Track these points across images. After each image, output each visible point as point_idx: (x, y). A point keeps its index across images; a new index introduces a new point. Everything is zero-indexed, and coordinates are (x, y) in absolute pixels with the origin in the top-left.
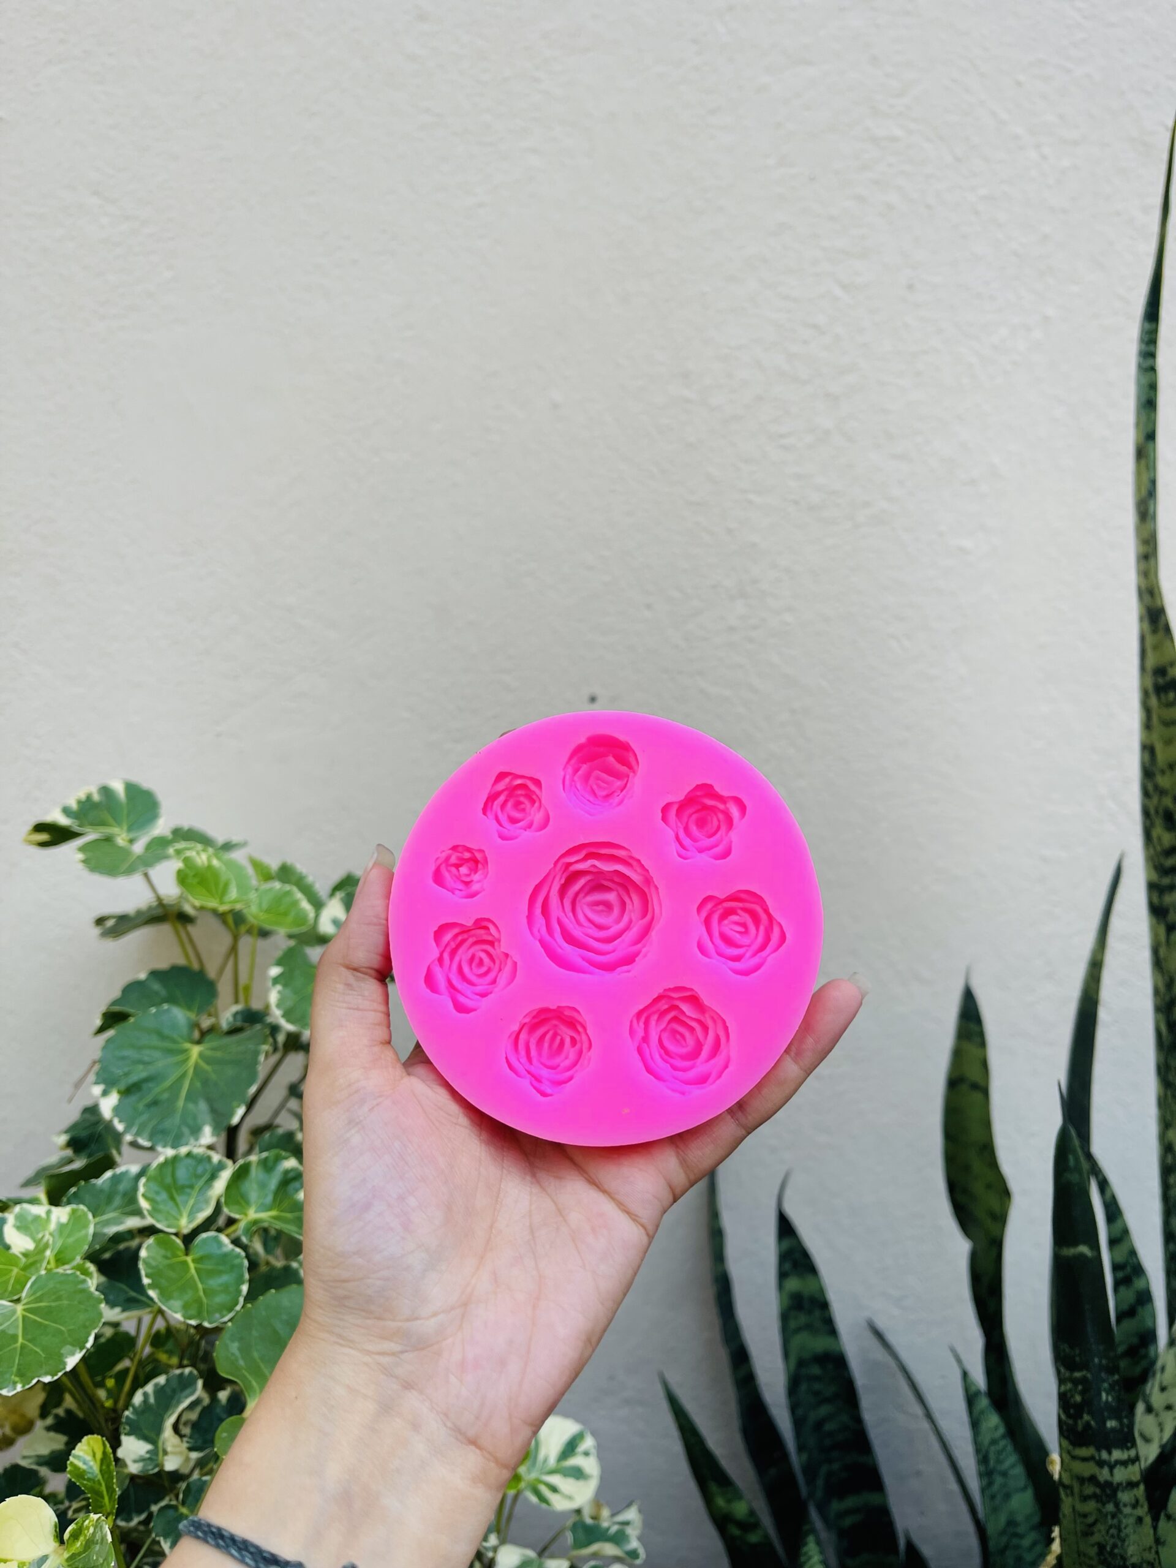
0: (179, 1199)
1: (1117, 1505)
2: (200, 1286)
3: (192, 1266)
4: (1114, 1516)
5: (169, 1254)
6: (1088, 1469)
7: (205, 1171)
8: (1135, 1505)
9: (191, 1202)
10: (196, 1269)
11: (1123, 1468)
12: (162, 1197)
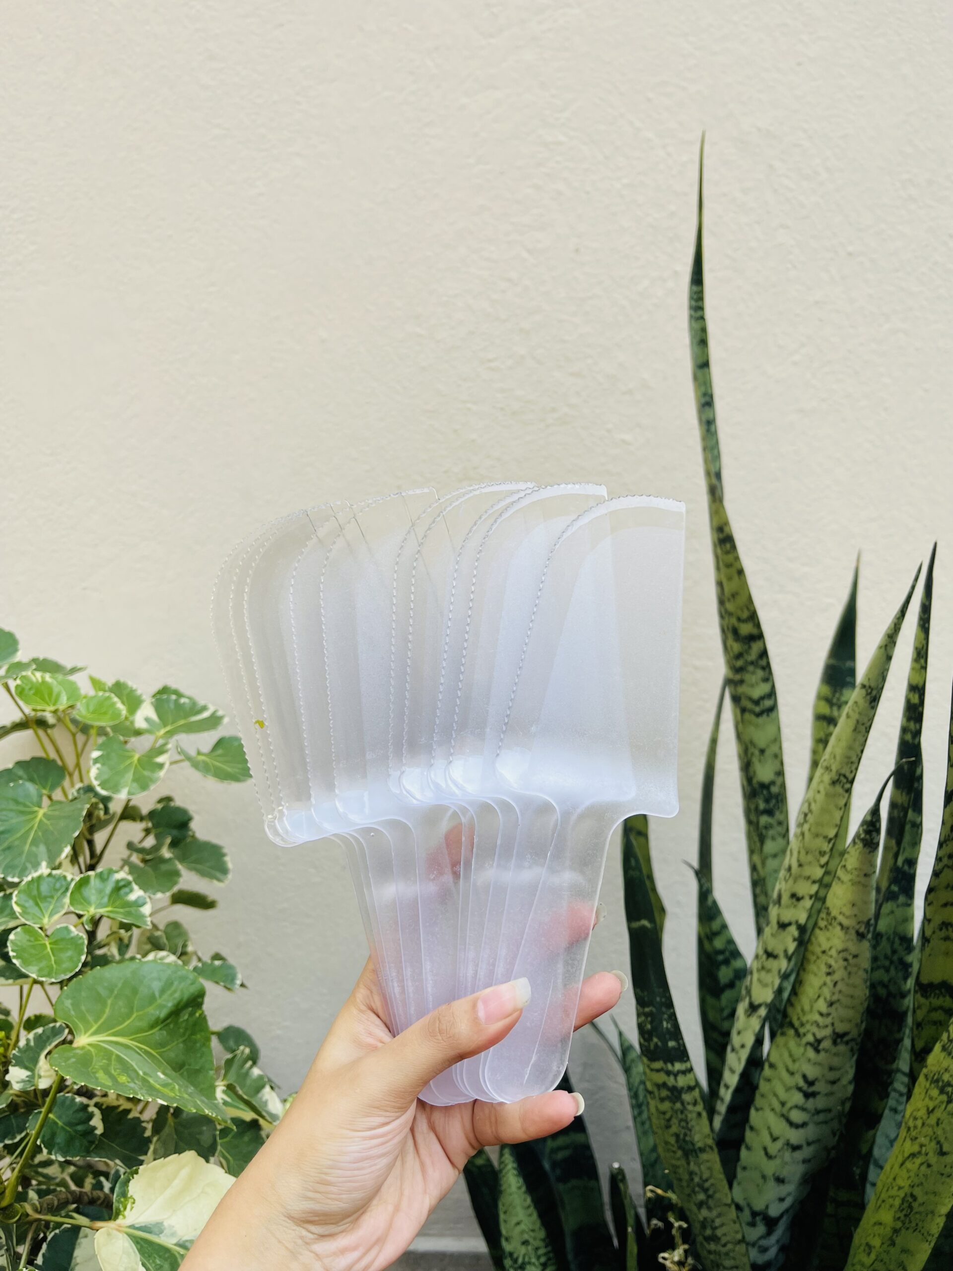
0: (41, 905)
1: (683, 1103)
2: (53, 958)
3: (48, 946)
4: (682, 1112)
5: (32, 939)
6: (661, 1078)
7: (62, 886)
8: (695, 1103)
9: (51, 907)
10: (51, 949)
11: (683, 1076)
12: (30, 903)
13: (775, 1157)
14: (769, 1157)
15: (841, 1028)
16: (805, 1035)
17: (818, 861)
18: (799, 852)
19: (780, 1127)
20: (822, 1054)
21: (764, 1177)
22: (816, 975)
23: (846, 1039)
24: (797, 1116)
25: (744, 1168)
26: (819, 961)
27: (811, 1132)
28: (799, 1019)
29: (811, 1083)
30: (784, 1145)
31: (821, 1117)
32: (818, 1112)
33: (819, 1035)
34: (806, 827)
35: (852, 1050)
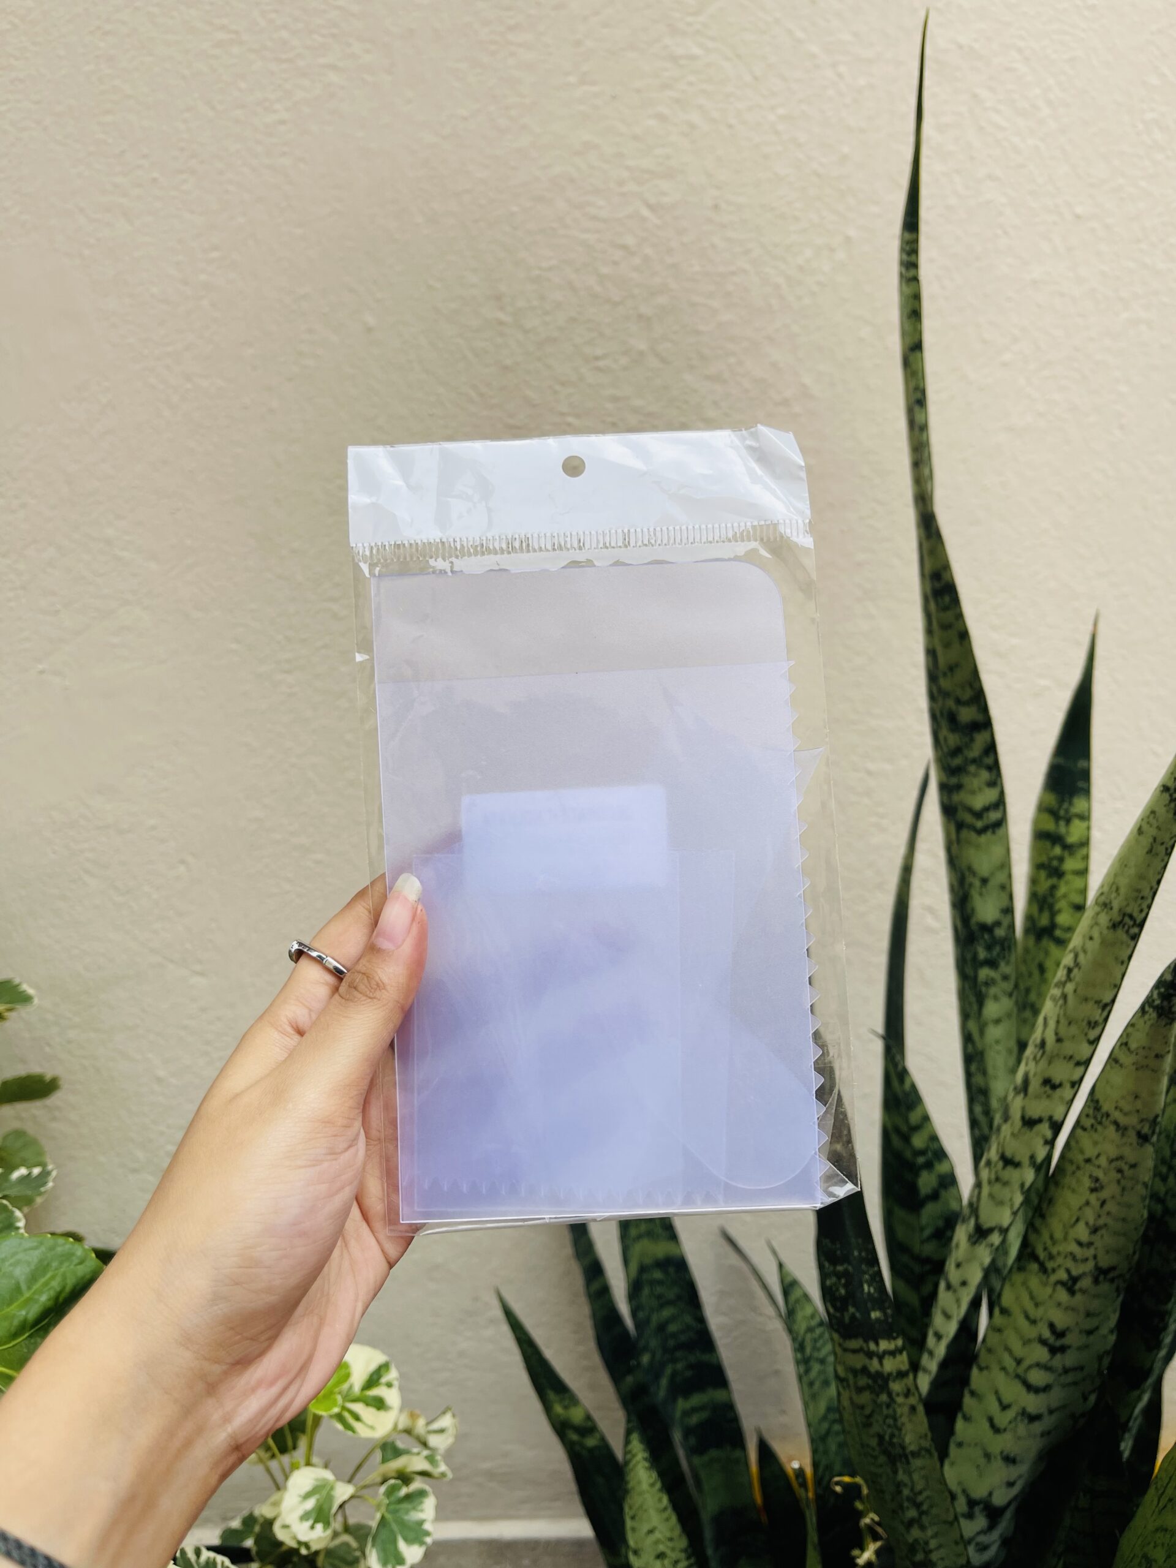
13: (1005, 1430)
14: (996, 1430)
15: (1105, 1262)
16: (1054, 1270)
17: (1086, 1034)
18: (1058, 1022)
19: (1013, 1392)
20: (1079, 1297)
21: (988, 1456)
22: (1073, 1191)
23: (1111, 1275)
24: (1037, 1377)
25: (960, 1445)
26: (1079, 1173)
27: (1056, 1397)
28: (1045, 1249)
29: (1060, 1334)
30: (1017, 1414)
31: (1070, 1378)
32: (1066, 1371)
34: (1070, 988)
35: (1118, 1290)
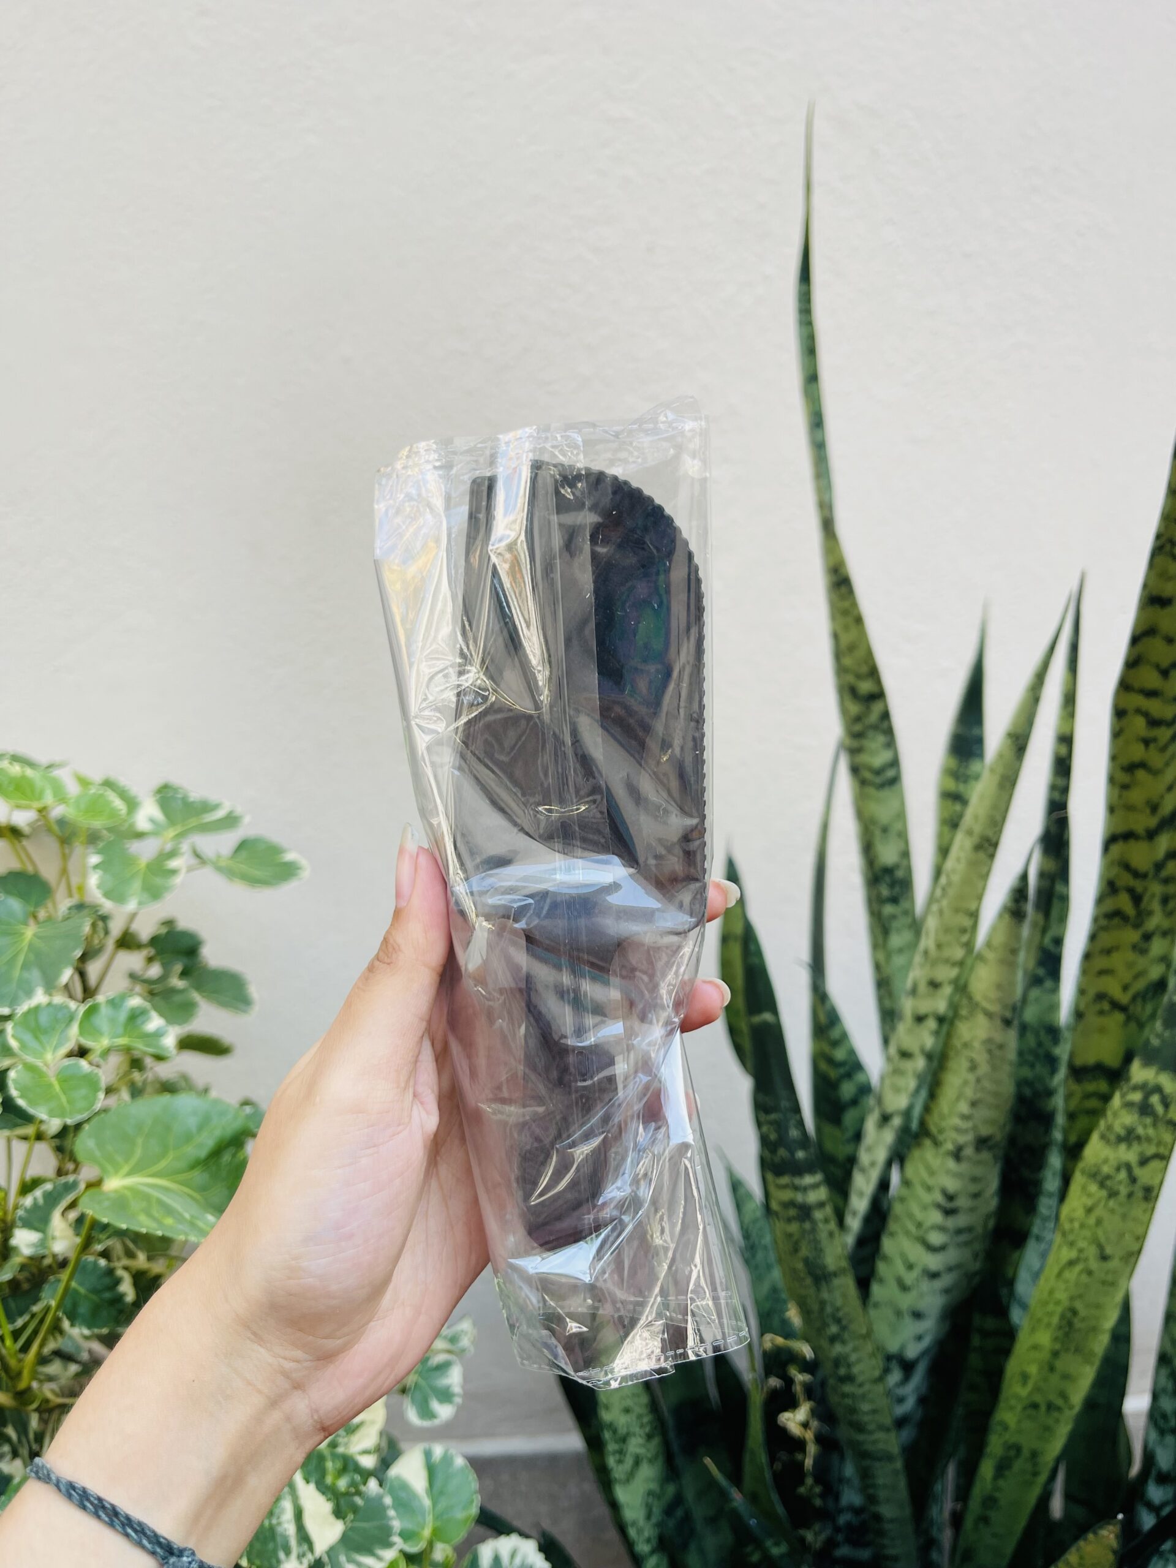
0: (42, 1039)
1: (813, 1223)
2: (64, 1098)
3: (57, 1085)
4: (812, 1233)
5: (36, 1077)
6: (787, 1195)
9: (54, 1041)
10: (62, 1088)
11: (813, 1190)
12: (28, 1037)
13: (912, 1288)
14: (904, 1287)
15: (985, 1131)
16: (943, 1143)
17: (958, 940)
18: (937, 932)
19: (916, 1253)
20: (964, 1163)
21: (899, 1314)
22: (956, 1072)
23: (989, 1144)
24: (936, 1238)
25: (877, 1305)
26: (960, 1057)
27: (952, 1256)
28: (938, 1126)
29: (950, 1198)
30: (921, 1273)
31: (962, 1238)
32: (959, 1232)
33: (962, 1139)
34: (944, 902)
35: (995, 1157)
